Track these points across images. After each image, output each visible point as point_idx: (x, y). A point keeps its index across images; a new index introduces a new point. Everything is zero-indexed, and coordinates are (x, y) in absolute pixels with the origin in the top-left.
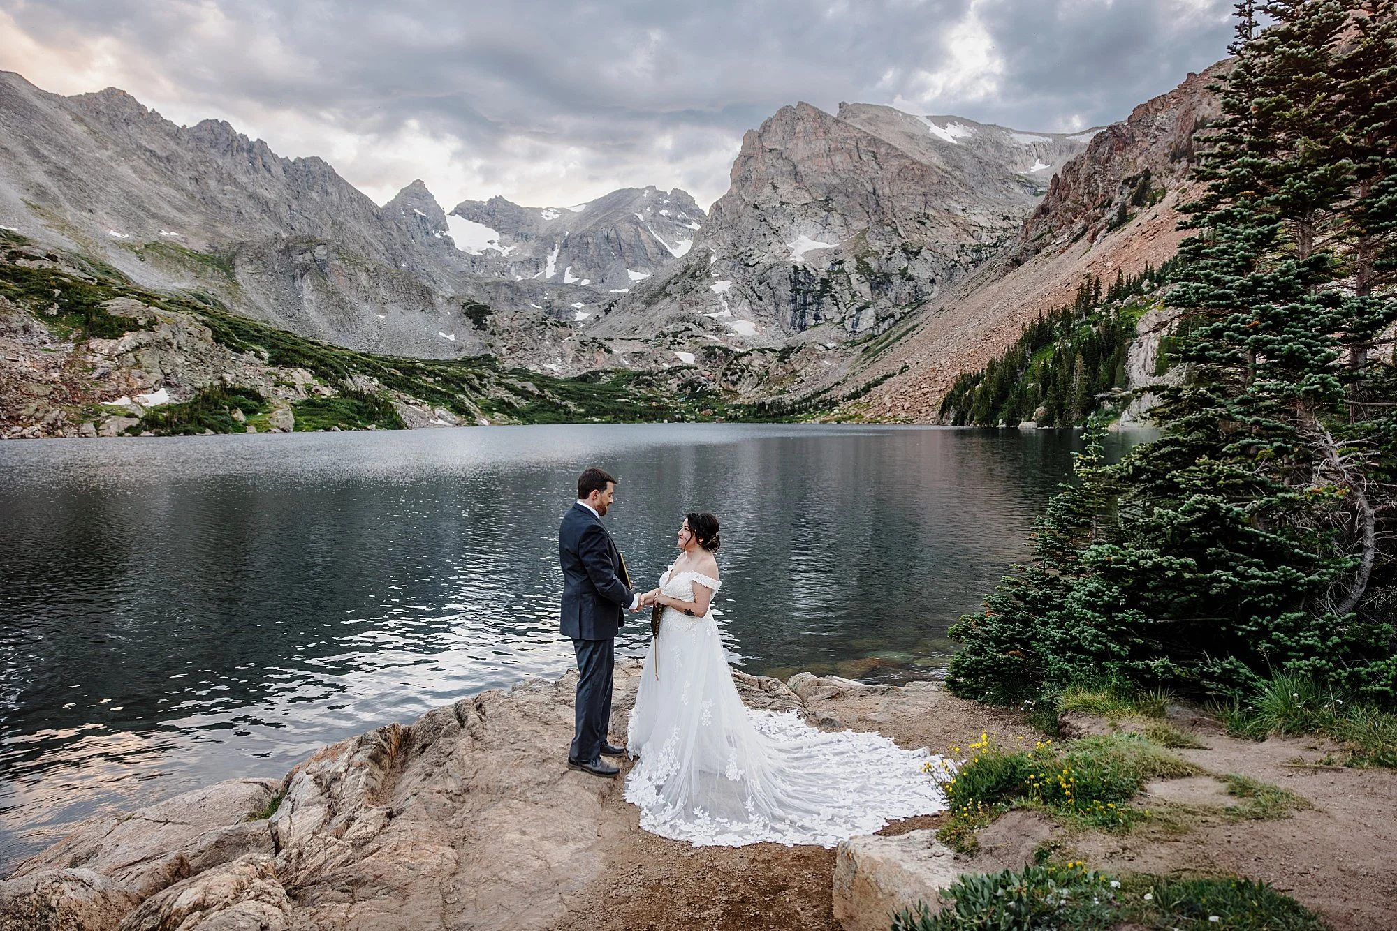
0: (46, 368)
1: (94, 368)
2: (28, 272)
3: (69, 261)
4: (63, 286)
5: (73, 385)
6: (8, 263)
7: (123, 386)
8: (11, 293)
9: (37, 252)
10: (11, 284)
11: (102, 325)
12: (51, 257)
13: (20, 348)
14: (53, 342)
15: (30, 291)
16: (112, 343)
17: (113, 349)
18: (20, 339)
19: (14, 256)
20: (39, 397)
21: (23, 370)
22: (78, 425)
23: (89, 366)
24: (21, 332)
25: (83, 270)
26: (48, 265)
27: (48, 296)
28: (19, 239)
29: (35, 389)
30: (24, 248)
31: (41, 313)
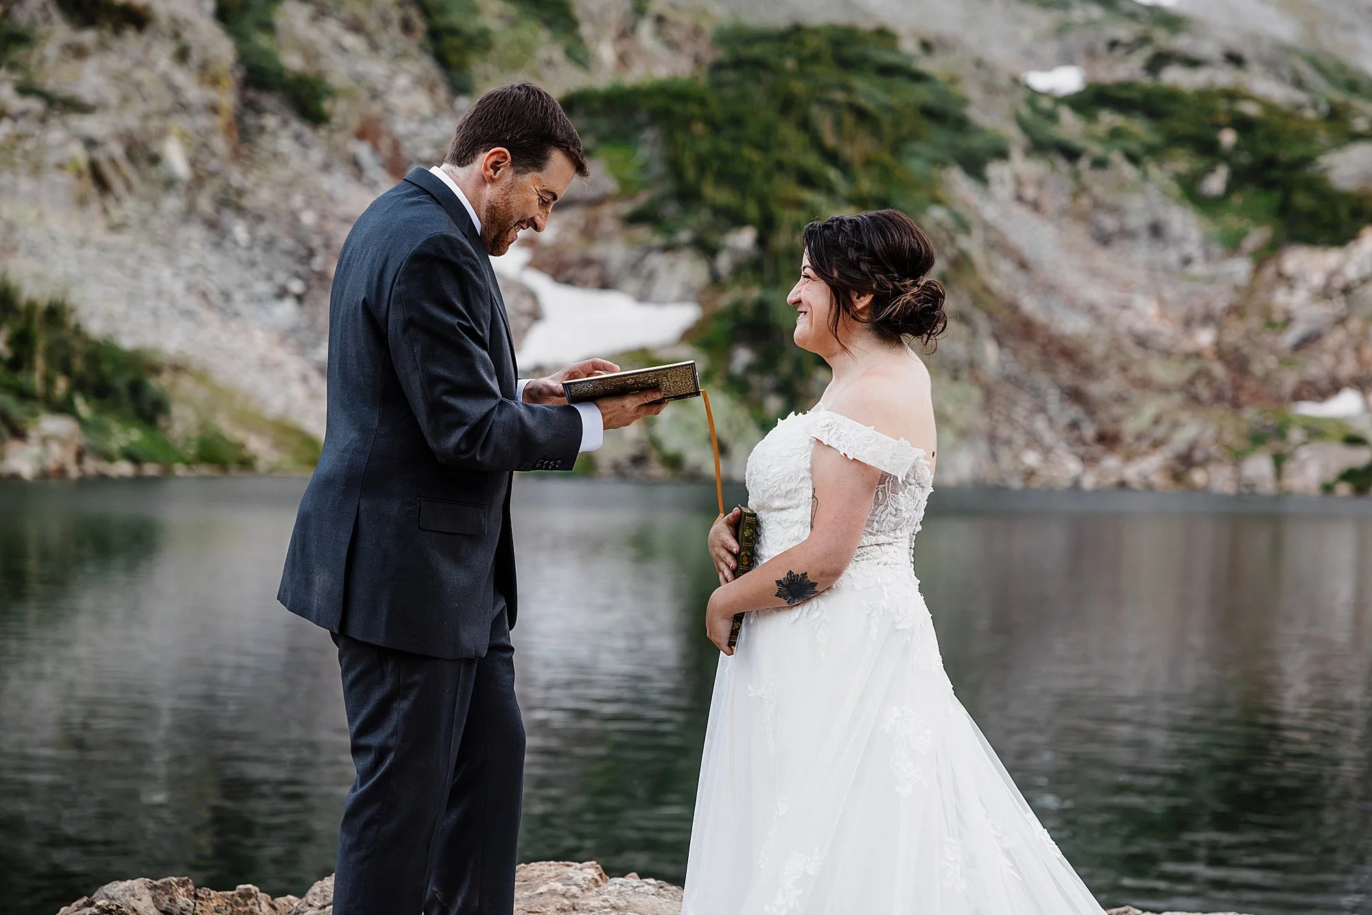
0: (1188, 323)
1: (1288, 321)
2: (1173, 96)
3: (1272, 66)
4: (1243, 125)
5: (1237, 362)
6: (1146, 81)
7: (1349, 367)
8: (1134, 147)
9: (1207, 48)
10: (1140, 128)
11: (1312, 216)
12: (1235, 59)
13: (1139, 276)
14: (1208, 257)
15: (1175, 140)
16: (1331, 258)
17: (1332, 274)
18: (1142, 252)
19: (1159, 61)
20: (1165, 390)
21: (1140, 326)
22: (1238, 457)
23: (1278, 317)
24: (1145, 235)
25: (1299, 83)
26: (1224, 77)
27: (1208, 149)
28: (1172, 22)
29: (1162, 372)
30: (1181, 43)
31: (1190, 190)
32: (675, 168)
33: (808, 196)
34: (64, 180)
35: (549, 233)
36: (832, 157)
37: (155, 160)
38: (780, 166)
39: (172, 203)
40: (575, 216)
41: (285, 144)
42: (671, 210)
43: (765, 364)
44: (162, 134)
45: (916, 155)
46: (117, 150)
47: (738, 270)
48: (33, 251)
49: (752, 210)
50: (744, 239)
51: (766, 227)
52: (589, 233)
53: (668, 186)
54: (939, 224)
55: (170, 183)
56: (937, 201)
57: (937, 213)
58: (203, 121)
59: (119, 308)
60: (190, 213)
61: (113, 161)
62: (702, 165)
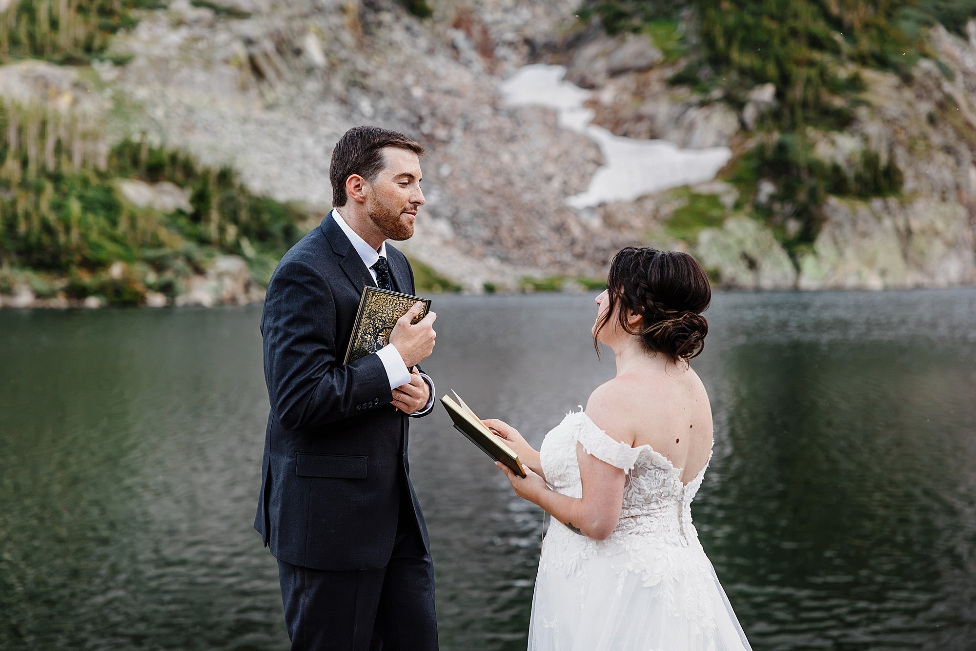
32: (708, 39)
33: (817, 56)
34: (229, 71)
35: (607, 96)
36: (837, 24)
37: (298, 52)
38: (794, 33)
39: (312, 86)
40: (628, 81)
41: (398, 35)
42: (706, 72)
43: (786, 194)
44: (303, 32)
45: (906, 18)
46: (269, 46)
47: (761, 119)
48: (207, 129)
49: (771, 70)
50: (766, 94)
51: (784, 83)
52: (640, 94)
53: (704, 53)
54: (928, 74)
55: (310, 70)
56: (926, 56)
57: (925, 64)
58: (335, 20)
59: (274, 170)
60: (326, 93)
61: (266, 55)
62: (729, 35)
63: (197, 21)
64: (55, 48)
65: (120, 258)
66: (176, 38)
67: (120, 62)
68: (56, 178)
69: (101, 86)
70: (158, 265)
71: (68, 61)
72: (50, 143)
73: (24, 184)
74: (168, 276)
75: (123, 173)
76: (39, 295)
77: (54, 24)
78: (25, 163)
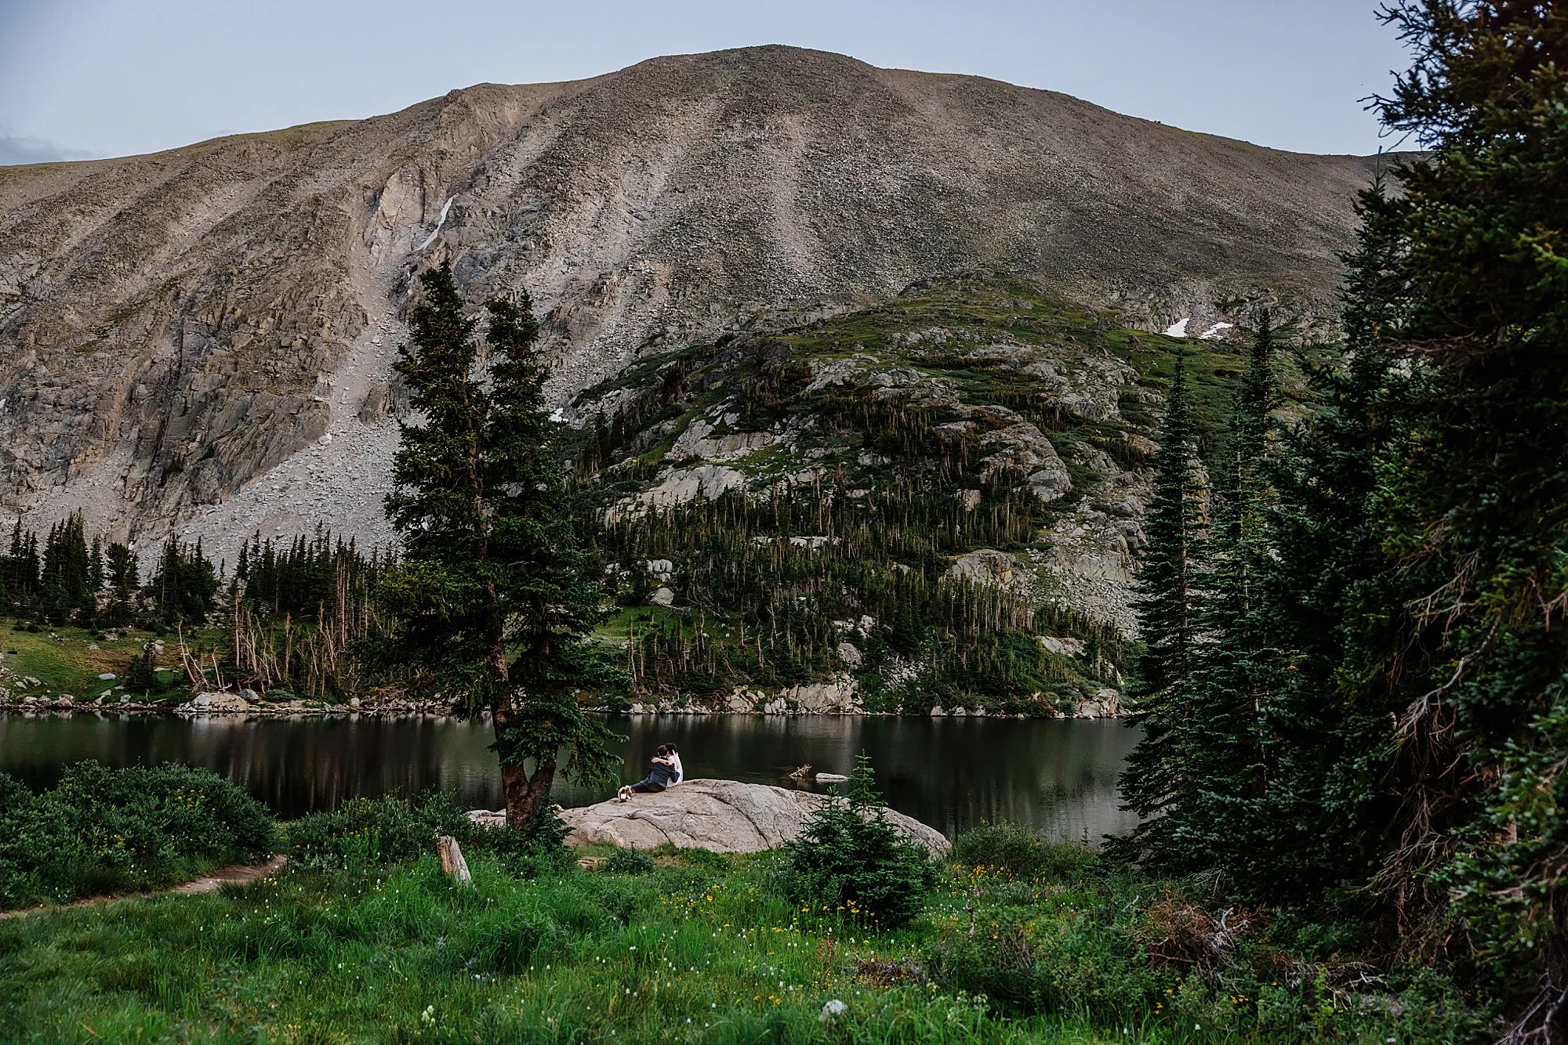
63: (1095, 519)
64: (1002, 539)
65: (1039, 688)
66: (1080, 531)
67: (1044, 548)
68: (1001, 635)
69: (1031, 564)
70: (1062, 694)
71: (1010, 549)
72: (998, 611)
73: (982, 640)
74: (1069, 700)
75: (1043, 631)
76: (988, 711)
77: (1002, 523)
78: (982, 625)
